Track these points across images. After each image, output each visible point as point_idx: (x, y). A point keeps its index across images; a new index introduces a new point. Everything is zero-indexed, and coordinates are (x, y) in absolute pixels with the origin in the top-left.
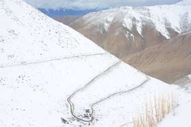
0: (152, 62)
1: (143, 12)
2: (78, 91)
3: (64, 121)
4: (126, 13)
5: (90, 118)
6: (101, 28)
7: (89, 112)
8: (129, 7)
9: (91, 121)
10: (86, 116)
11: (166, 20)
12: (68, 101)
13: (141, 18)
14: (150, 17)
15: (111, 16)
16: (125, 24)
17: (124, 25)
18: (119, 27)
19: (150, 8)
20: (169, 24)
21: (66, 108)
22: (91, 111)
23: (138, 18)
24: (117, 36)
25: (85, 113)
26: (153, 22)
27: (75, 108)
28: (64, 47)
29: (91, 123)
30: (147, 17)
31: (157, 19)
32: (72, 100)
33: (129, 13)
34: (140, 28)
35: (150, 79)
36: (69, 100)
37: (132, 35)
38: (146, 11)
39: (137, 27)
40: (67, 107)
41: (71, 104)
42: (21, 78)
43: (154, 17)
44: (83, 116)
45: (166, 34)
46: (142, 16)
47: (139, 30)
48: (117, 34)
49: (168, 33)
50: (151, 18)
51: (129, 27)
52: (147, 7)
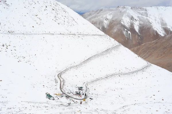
0: (149, 56)
1: (141, 12)
2: (71, 68)
3: (49, 96)
4: (125, 12)
5: (83, 97)
6: (101, 24)
7: (82, 90)
8: (128, 7)
9: (84, 99)
10: (78, 94)
11: (163, 20)
12: (58, 77)
13: (138, 17)
14: (147, 16)
15: (110, 15)
16: (124, 22)
17: (122, 23)
18: (117, 24)
19: (147, 8)
20: (166, 24)
21: (55, 84)
22: (84, 88)
23: (135, 17)
24: (116, 33)
25: (78, 91)
26: (150, 21)
27: (65, 84)
28: (61, 24)
29: (83, 102)
30: (144, 17)
31: (154, 18)
32: (63, 76)
33: (127, 12)
34: (137, 26)
35: (150, 65)
36: (59, 75)
37: (129, 32)
38: (144, 12)
39: (135, 25)
40: (56, 82)
41: (62, 80)
42: (5, 47)
43: (151, 17)
44: (74, 93)
45: (162, 33)
46: (140, 16)
47: (137, 28)
48: (115, 31)
49: (164, 32)
50: (148, 18)
51: (127, 25)
52: (145, 8)
